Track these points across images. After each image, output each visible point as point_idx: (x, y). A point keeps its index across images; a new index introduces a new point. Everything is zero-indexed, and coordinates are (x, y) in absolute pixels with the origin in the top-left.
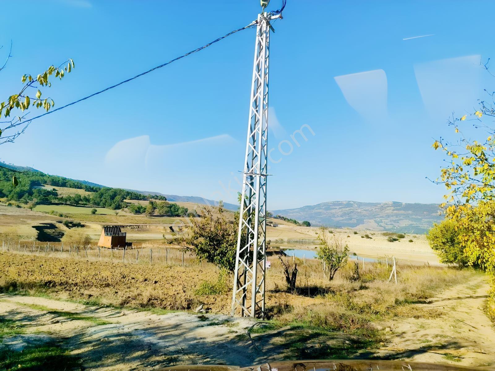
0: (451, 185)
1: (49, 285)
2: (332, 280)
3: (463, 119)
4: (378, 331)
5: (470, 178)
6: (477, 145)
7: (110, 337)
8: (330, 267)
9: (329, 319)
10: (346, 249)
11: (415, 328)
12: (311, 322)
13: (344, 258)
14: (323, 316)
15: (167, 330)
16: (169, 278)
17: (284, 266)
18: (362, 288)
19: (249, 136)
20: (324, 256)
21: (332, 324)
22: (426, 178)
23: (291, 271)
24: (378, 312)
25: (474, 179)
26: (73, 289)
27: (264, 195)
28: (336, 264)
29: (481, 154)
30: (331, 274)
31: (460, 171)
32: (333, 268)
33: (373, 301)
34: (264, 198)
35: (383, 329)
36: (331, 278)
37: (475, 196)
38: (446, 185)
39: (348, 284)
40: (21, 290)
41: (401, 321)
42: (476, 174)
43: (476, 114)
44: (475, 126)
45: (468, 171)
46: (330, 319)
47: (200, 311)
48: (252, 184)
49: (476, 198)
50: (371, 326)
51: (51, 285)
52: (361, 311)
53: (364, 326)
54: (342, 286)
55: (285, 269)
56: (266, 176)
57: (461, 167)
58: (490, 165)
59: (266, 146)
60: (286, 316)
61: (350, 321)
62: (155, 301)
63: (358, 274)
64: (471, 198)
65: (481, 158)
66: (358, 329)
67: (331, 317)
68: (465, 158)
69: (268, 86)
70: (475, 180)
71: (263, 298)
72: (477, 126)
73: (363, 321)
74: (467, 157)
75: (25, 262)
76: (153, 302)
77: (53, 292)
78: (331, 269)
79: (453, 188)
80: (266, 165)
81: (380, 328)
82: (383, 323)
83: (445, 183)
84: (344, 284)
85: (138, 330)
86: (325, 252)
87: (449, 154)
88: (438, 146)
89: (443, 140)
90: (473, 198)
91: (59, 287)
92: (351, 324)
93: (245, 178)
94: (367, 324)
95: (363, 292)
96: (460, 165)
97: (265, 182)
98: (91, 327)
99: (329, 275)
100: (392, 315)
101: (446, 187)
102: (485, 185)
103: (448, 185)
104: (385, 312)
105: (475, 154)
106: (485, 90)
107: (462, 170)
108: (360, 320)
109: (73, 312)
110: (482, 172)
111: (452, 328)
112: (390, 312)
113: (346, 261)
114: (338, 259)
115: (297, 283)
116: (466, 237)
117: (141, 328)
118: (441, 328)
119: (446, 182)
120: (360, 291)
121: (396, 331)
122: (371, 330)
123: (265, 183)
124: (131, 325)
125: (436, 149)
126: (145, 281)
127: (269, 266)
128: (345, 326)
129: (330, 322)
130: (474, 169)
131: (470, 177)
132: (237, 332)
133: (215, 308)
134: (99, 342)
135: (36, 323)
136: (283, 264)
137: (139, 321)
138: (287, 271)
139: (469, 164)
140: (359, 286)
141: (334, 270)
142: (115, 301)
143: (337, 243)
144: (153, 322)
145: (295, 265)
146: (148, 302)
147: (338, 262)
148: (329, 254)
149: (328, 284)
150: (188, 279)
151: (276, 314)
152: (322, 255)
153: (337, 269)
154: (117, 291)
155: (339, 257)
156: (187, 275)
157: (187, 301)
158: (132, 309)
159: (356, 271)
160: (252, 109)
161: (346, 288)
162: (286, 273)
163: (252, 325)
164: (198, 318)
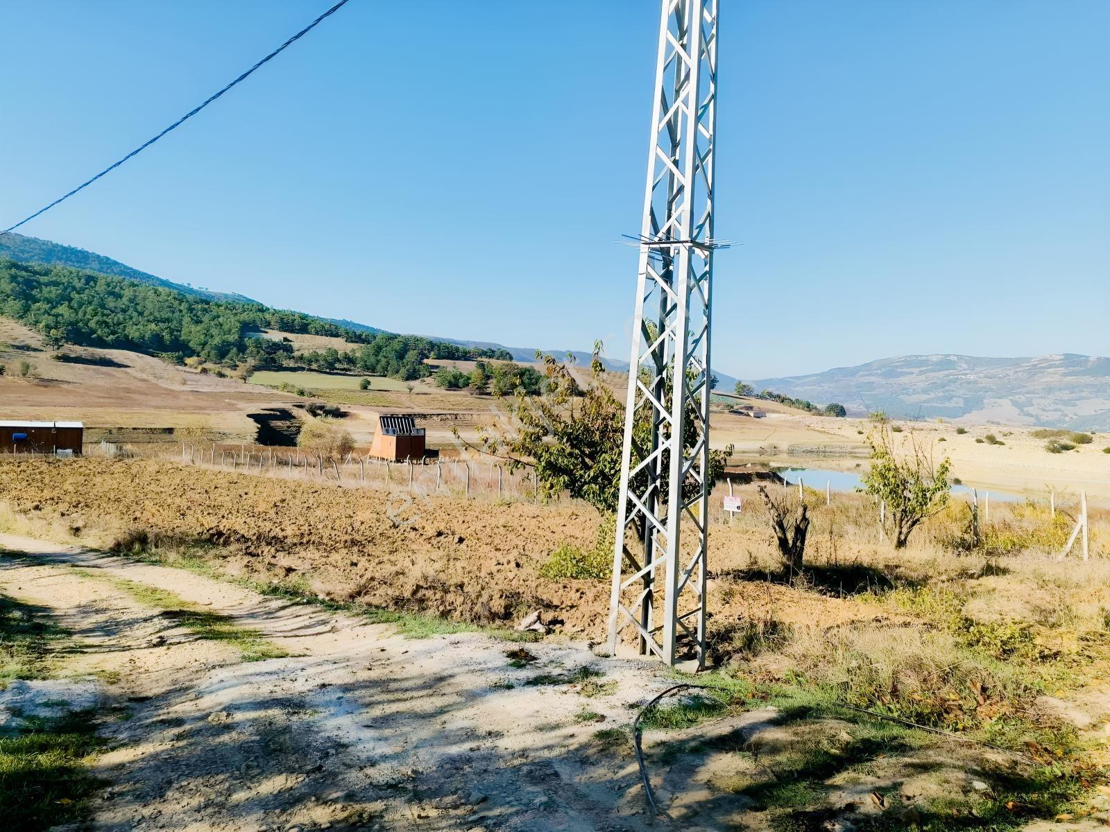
1: (217, 539)
2: (903, 549)
4: (1074, 730)
7: (238, 708)
8: (898, 515)
9: (908, 681)
10: (945, 469)
12: (845, 686)
13: (938, 494)
14: (884, 669)
15: (408, 695)
16: (496, 530)
17: (772, 511)
18: (989, 570)
19: (657, 124)
20: (882, 488)
21: (916, 697)
23: (791, 521)
24: (1057, 654)
26: (262, 552)
27: (703, 307)
28: (914, 509)
30: (900, 533)
32: (909, 517)
33: (1032, 617)
34: (705, 318)
35: (1095, 727)
36: (901, 543)
39: (951, 561)
40: (154, 550)
46: (911, 683)
47: (531, 628)
48: (668, 277)
50: (1049, 711)
51: (221, 540)
52: (1004, 651)
53: (1024, 708)
54: (932, 563)
56: (710, 248)
59: (710, 157)
60: (772, 662)
61: (976, 692)
62: (429, 593)
63: (976, 534)
66: (1004, 719)
67: (913, 675)
71: (700, 605)
73: (1020, 691)
75: (216, 487)
76: (424, 595)
77: (217, 557)
78: (902, 520)
80: (710, 217)
81: (1080, 718)
82: (1084, 697)
84: (938, 560)
85: (329, 688)
86: (883, 476)
91: (232, 548)
92: (980, 699)
93: (644, 258)
94: (1033, 704)
95: (990, 581)
97: (707, 268)
98: (221, 666)
99: (897, 534)
104: (1078, 653)
108: (1011, 686)
109: (225, 613)
112: (1093, 654)
113: (944, 500)
114: (920, 495)
115: (808, 555)
117: (340, 682)
120: (983, 580)
122: (1052, 728)
123: (706, 273)
124: (325, 667)
126: (437, 536)
127: (738, 508)
128: (960, 707)
129: (909, 689)
132: (602, 718)
133: (574, 620)
134: (201, 724)
135: (113, 642)
136: (770, 505)
137: (350, 654)
138: (780, 524)
140: (980, 566)
141: (909, 523)
142: (340, 588)
143: (920, 455)
144: (383, 662)
145: (802, 509)
146: (414, 593)
147: (921, 503)
148: (896, 481)
149: (891, 556)
150: (540, 532)
151: (740, 650)
152: (876, 485)
153: (918, 520)
154: (355, 561)
155: (925, 491)
156: (540, 525)
157: (506, 596)
158: (358, 615)
159: (970, 526)
160: (667, 40)
161: (942, 569)
162: (777, 528)
163: (657, 695)
164: (508, 657)
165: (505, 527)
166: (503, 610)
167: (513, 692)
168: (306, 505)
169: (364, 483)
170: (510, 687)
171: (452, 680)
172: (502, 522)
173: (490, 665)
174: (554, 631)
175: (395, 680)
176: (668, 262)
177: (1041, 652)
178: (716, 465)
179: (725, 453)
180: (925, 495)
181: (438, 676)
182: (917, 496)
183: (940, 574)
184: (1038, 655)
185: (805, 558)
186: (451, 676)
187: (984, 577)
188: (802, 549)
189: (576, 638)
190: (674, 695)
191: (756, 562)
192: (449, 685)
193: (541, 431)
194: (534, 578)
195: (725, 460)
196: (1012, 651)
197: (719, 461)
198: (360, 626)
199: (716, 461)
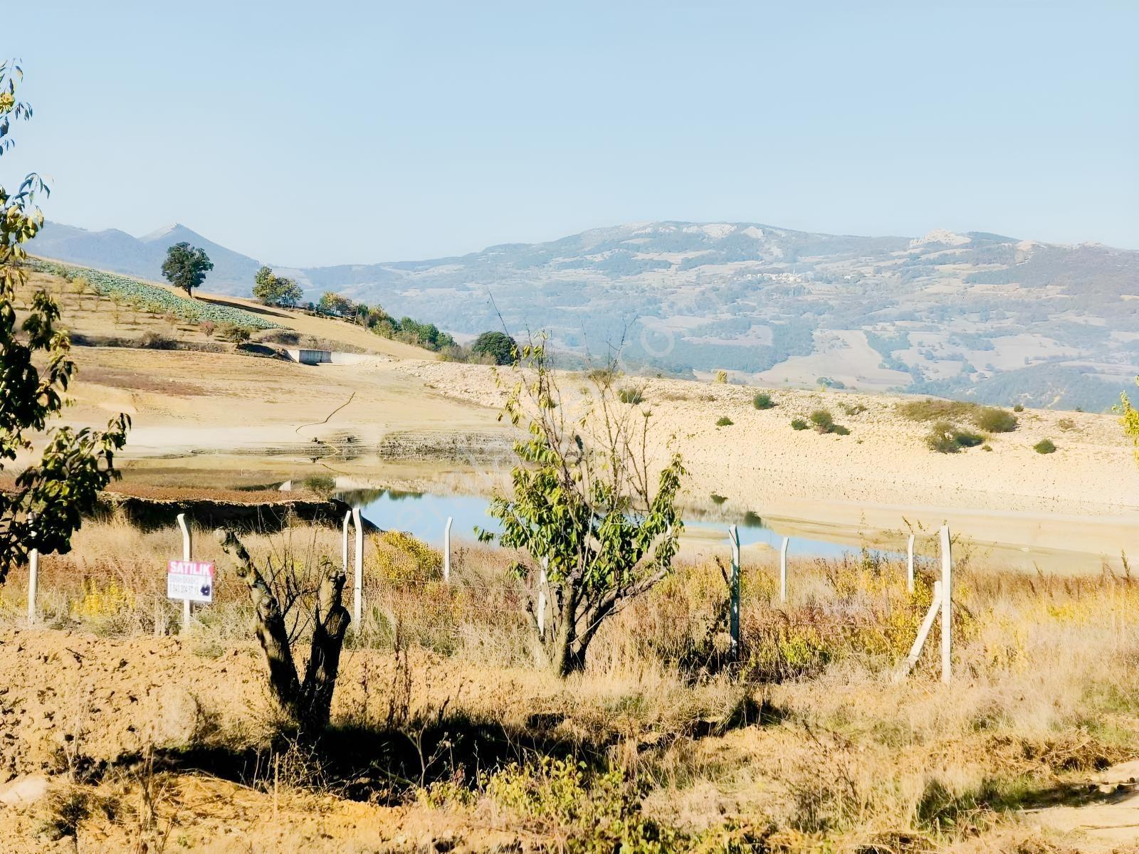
2: (575, 674)
8: (567, 593)
10: (671, 482)
13: (659, 539)
17: (256, 593)
20: (535, 528)
23: (300, 624)
28: (603, 577)
30: (571, 637)
33: (784, 811)
36: (573, 662)
54: (633, 705)
55: (264, 612)
63: (735, 633)
78: (573, 605)
84: (647, 697)
86: (542, 503)
95: (748, 738)
99: (562, 639)
113: (667, 554)
114: (617, 543)
115: (343, 700)
120: (731, 738)
127: (205, 591)
136: (250, 579)
138: (275, 625)
140: (731, 705)
141: (592, 611)
143: (620, 447)
145: (331, 585)
147: (618, 563)
148: (566, 512)
149: (545, 694)
152: (523, 523)
153: (611, 603)
155: (628, 534)
159: (723, 616)
161: (651, 718)
162: (268, 636)
178: (83, 472)
179: (105, 437)
180: (629, 544)
182: (612, 547)
183: (646, 728)
185: (337, 709)
187: (737, 731)
188: (329, 687)
191: (213, 728)
195: (110, 456)
197: (93, 462)
199: (83, 461)
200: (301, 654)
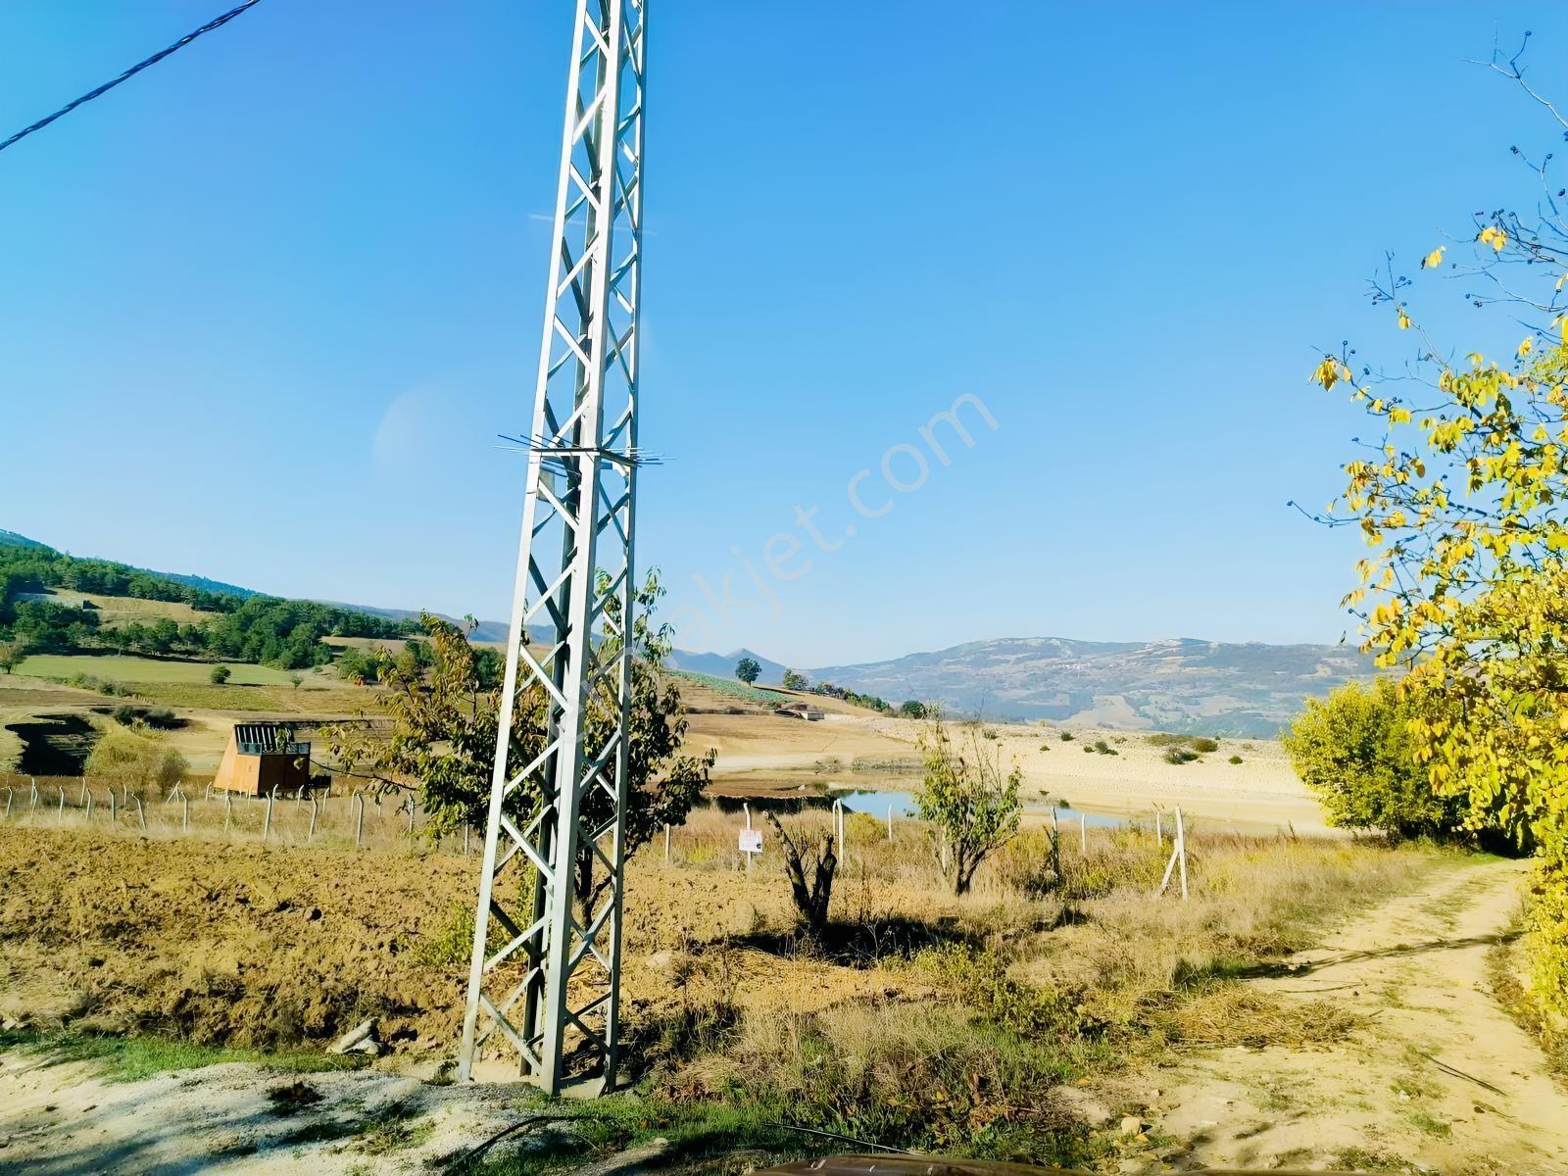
0: (1383, 530)
2: (964, 894)
3: (1434, 261)
4: (1085, 1132)
5: (1451, 504)
6: (1483, 369)
8: (958, 847)
9: (884, 1079)
10: (1015, 783)
11: (1249, 1112)
12: (796, 1095)
13: (1009, 815)
14: (855, 1064)
17: (785, 847)
18: (1069, 918)
19: (557, 286)
20: (938, 809)
21: (893, 1102)
22: (1290, 504)
23: (809, 864)
24: (1104, 1026)
25: (1467, 506)
27: (622, 544)
28: (978, 837)
29: (1498, 404)
30: (961, 872)
31: (1412, 479)
32: (971, 851)
33: (1091, 976)
34: (625, 559)
35: (1112, 1123)
36: (963, 887)
37: (1468, 570)
38: (1363, 526)
39: (1017, 905)
41: (1191, 1071)
42: (1476, 484)
43: (1483, 238)
44: (1472, 299)
45: (1445, 477)
46: (888, 1079)
47: (354, 1048)
48: (573, 502)
49: (1473, 577)
50: (1060, 1106)
52: (1036, 1024)
53: (1029, 1106)
54: (999, 912)
55: (790, 857)
56: (633, 462)
57: (1419, 462)
58: (1528, 447)
59: (632, 339)
60: (710, 1069)
61: (971, 1086)
62: (206, 1004)
63: (1057, 870)
64: (1452, 580)
65: (1495, 421)
66: (1000, 1123)
67: (893, 1070)
68: (1435, 422)
69: (641, 79)
70: (1470, 509)
71: (610, 989)
72: (1479, 300)
73: (1030, 1082)
74: (1443, 418)
78: (962, 854)
79: (1389, 539)
80: (633, 419)
81: (1096, 1113)
82: (1113, 1082)
83: (1360, 522)
84: (1007, 907)
86: (941, 795)
87: (1376, 408)
88: (1335, 377)
89: (1353, 352)
90: (1463, 579)
92: (976, 1097)
93: (534, 471)
94: (1042, 1098)
95: (1068, 932)
96: (1414, 457)
97: (628, 490)
99: (957, 873)
100: (1158, 1036)
101: (1365, 535)
102: (1511, 524)
103: (1370, 528)
104: (1131, 1023)
105: (1472, 409)
106: (1514, 150)
107: (1421, 471)
108: (1019, 1074)
110: (1498, 474)
111: (1403, 1097)
112: (1151, 1022)
113: (1014, 825)
114: (985, 818)
115: (834, 908)
116: (1440, 725)
118: (1363, 1106)
119: (1363, 517)
120: (1057, 932)
121: (1169, 1131)
122: (1056, 1131)
123: (627, 496)
125: (1327, 386)
126: (278, 910)
127: (758, 846)
128: (948, 1112)
129: (884, 1091)
130: (1469, 466)
131: (1451, 499)
133: (433, 1030)
136: (782, 839)
138: (796, 865)
139: (1449, 448)
140: (1056, 913)
141: (973, 857)
142: (53, 1004)
143: (983, 763)
144: (40, 1130)
145: (826, 842)
146: (181, 1003)
147: (986, 830)
148: (955, 800)
149: (948, 905)
150: (460, 897)
151: (667, 1055)
152: (931, 807)
153: (983, 853)
154: (99, 958)
155: (991, 812)
156: (463, 885)
157: (332, 999)
158: (44, 1050)
159: (1049, 860)
160: (570, 177)
161: (1010, 920)
162: (792, 871)
163: (489, 1137)
164: (270, 1099)
165: (403, 891)
166: (322, 1024)
167: (251, 1159)
168: (70, 870)
169: (187, 831)
170: (246, 1150)
171: (148, 1151)
172: (402, 881)
173: (232, 1116)
174: (393, 1050)
175: (40, 1162)
176: (575, 480)
177: (1084, 1023)
178: (692, 780)
179: (704, 762)
180: (992, 818)
181: (126, 1144)
182: (982, 820)
183: (1007, 926)
184: (1077, 1029)
185: (831, 913)
186: (151, 1143)
187: (1061, 928)
188: (826, 900)
189: (425, 1058)
190: (520, 1135)
191: (763, 923)
192: (137, 1159)
193: (424, 734)
194: (406, 967)
195: (706, 771)
196: (1048, 1024)
197: (698, 775)
198: (37, 1069)
199: (691, 774)
200: (810, 882)
